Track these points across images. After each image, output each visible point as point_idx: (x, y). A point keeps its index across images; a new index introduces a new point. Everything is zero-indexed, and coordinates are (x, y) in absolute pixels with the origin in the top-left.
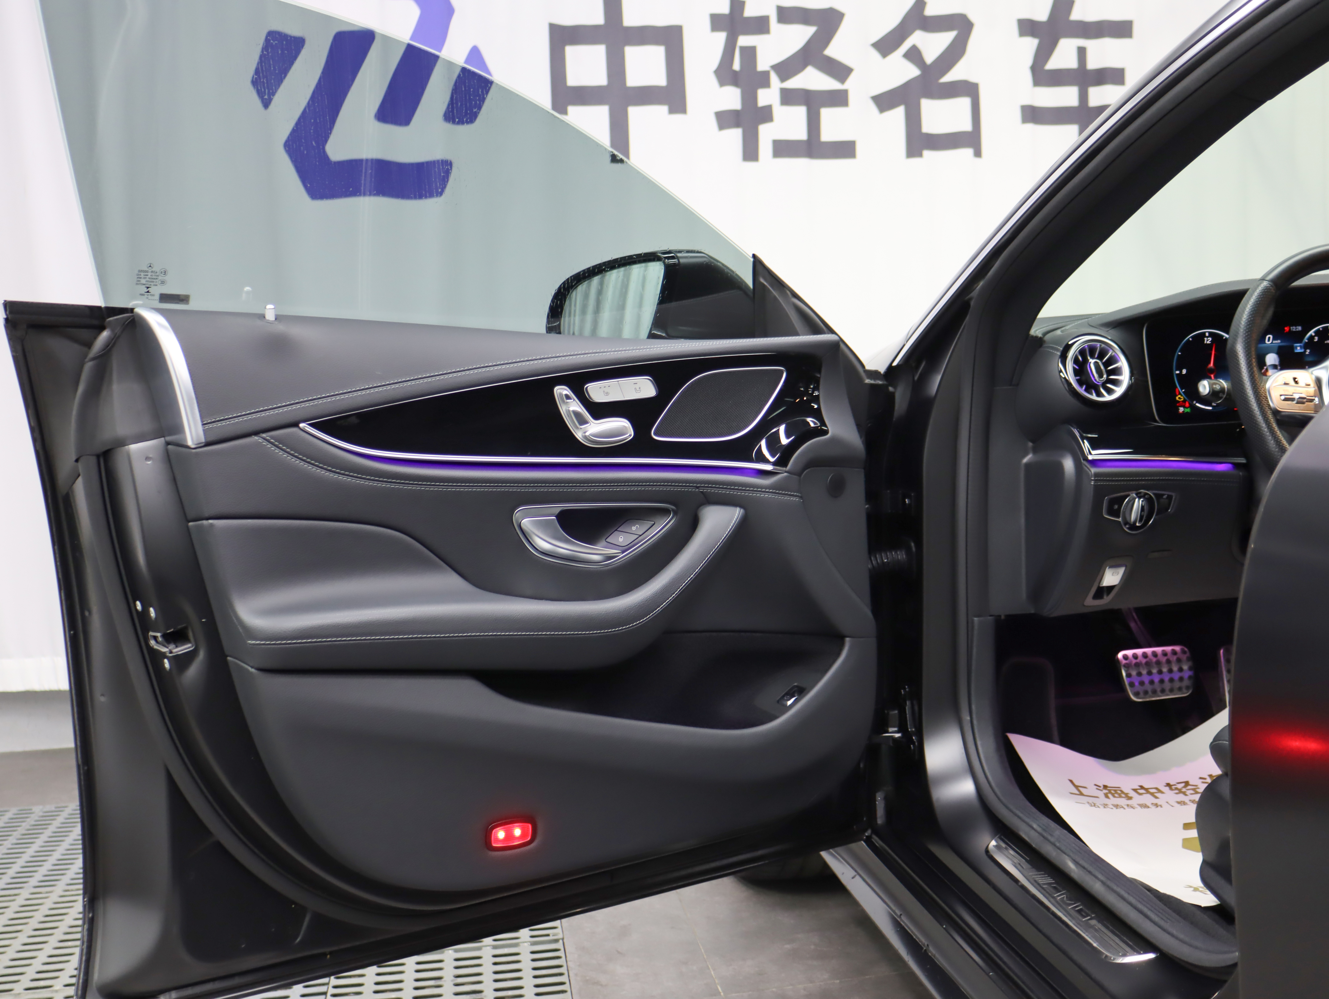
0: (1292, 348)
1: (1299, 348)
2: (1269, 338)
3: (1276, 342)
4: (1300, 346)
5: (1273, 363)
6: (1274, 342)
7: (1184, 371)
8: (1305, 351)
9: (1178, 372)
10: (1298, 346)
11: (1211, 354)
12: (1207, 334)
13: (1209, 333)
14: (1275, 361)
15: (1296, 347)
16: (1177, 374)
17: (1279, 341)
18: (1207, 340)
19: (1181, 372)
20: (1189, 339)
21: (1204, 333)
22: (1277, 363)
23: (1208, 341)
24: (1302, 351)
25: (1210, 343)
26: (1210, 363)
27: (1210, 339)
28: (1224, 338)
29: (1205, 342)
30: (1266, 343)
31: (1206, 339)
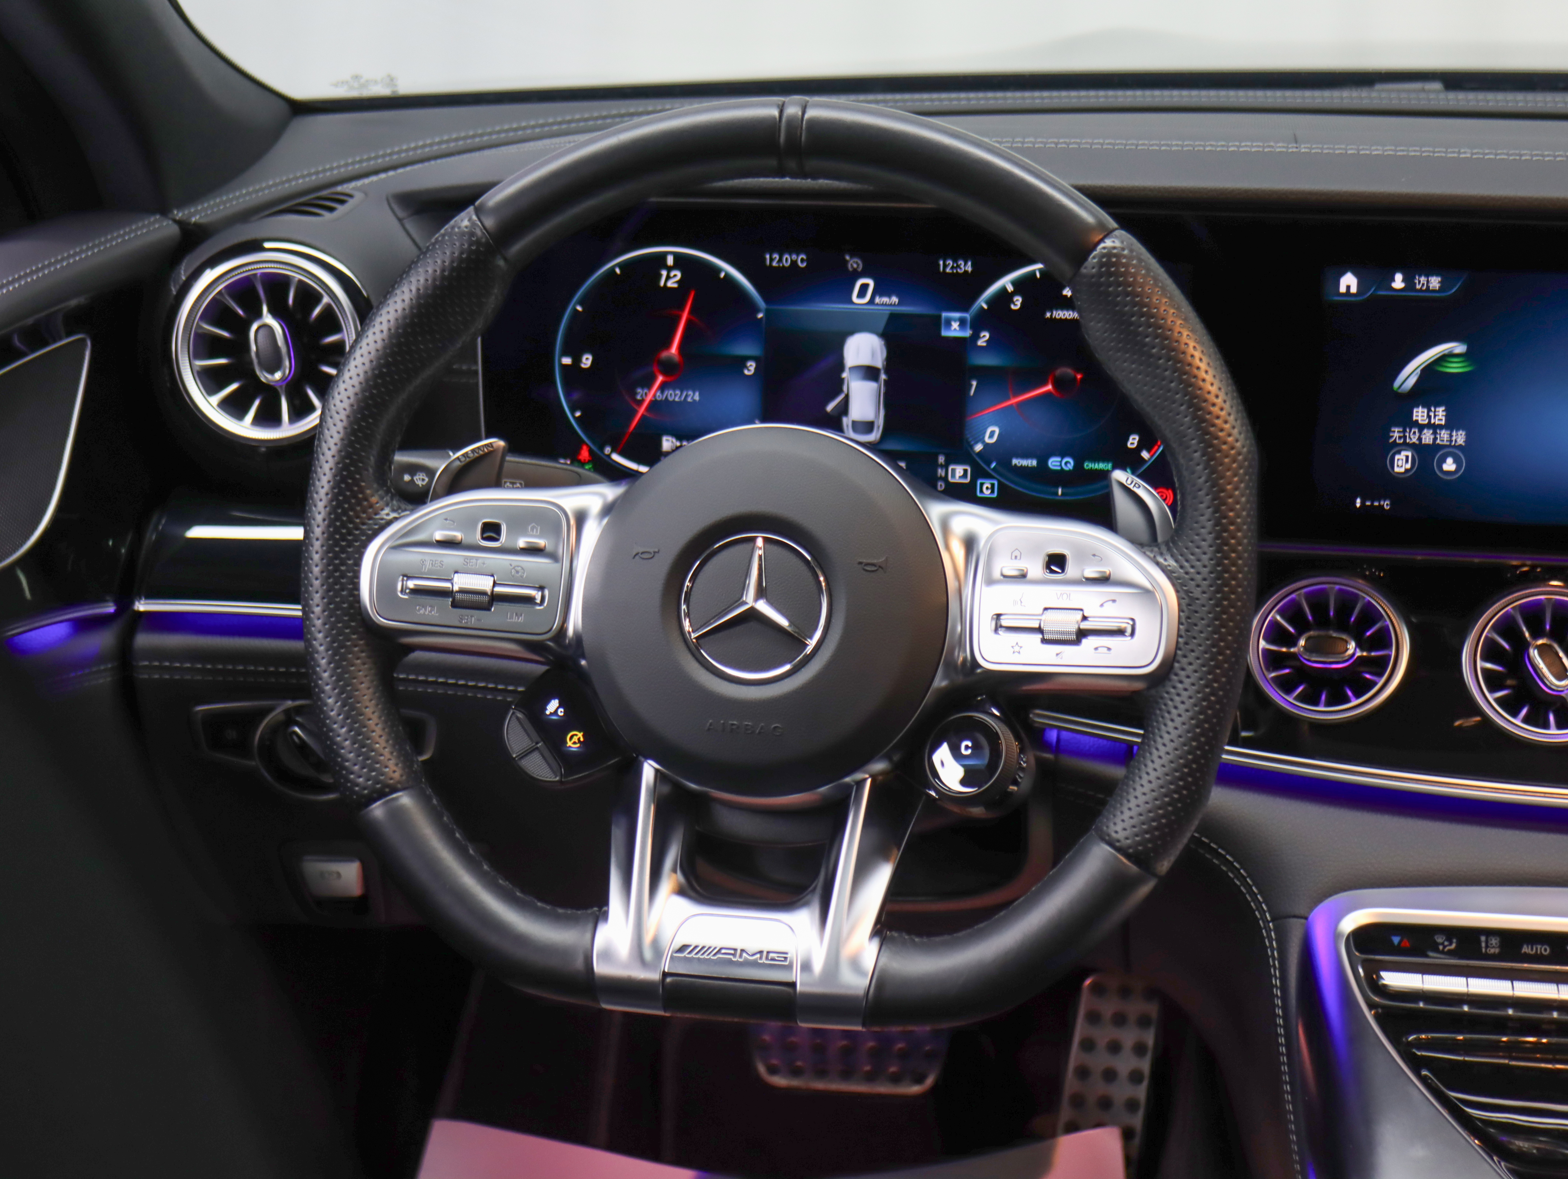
0: (936, 323)
1: (955, 325)
2: (864, 287)
3: (885, 300)
4: (962, 323)
5: (865, 361)
6: (877, 300)
7: (587, 361)
8: (976, 336)
9: (567, 361)
10: (955, 320)
11: (679, 318)
12: (670, 261)
13: (677, 257)
14: (873, 354)
15: (948, 323)
16: (564, 367)
17: (895, 299)
18: (668, 278)
19: (577, 360)
20: (613, 268)
21: (664, 256)
22: (879, 362)
23: (671, 279)
24: (967, 333)
25: (676, 286)
26: (668, 346)
27: (677, 274)
28: (722, 275)
29: (662, 284)
30: (852, 303)
31: (664, 273)
